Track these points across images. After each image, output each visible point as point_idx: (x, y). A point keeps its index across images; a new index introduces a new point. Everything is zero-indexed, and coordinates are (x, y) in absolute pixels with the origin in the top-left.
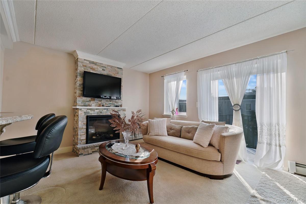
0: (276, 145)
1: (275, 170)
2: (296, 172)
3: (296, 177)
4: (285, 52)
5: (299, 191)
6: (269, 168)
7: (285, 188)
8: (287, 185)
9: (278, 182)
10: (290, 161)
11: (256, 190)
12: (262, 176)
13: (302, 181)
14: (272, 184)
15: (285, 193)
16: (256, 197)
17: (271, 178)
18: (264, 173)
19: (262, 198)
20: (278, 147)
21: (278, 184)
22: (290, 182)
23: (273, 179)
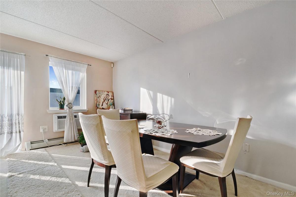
0: (16, 132)
1: (16, 154)
2: (31, 148)
3: (32, 151)
4: (24, 55)
5: (37, 157)
6: (10, 154)
7: (29, 160)
8: (29, 158)
9: (23, 159)
10: (27, 142)
11: (10, 172)
12: (8, 161)
13: (36, 152)
14: (19, 163)
15: (31, 163)
16: (13, 175)
17: (16, 160)
18: (8, 159)
19: (18, 173)
20: (18, 134)
21: (23, 160)
22: (31, 156)
23: (18, 159)
